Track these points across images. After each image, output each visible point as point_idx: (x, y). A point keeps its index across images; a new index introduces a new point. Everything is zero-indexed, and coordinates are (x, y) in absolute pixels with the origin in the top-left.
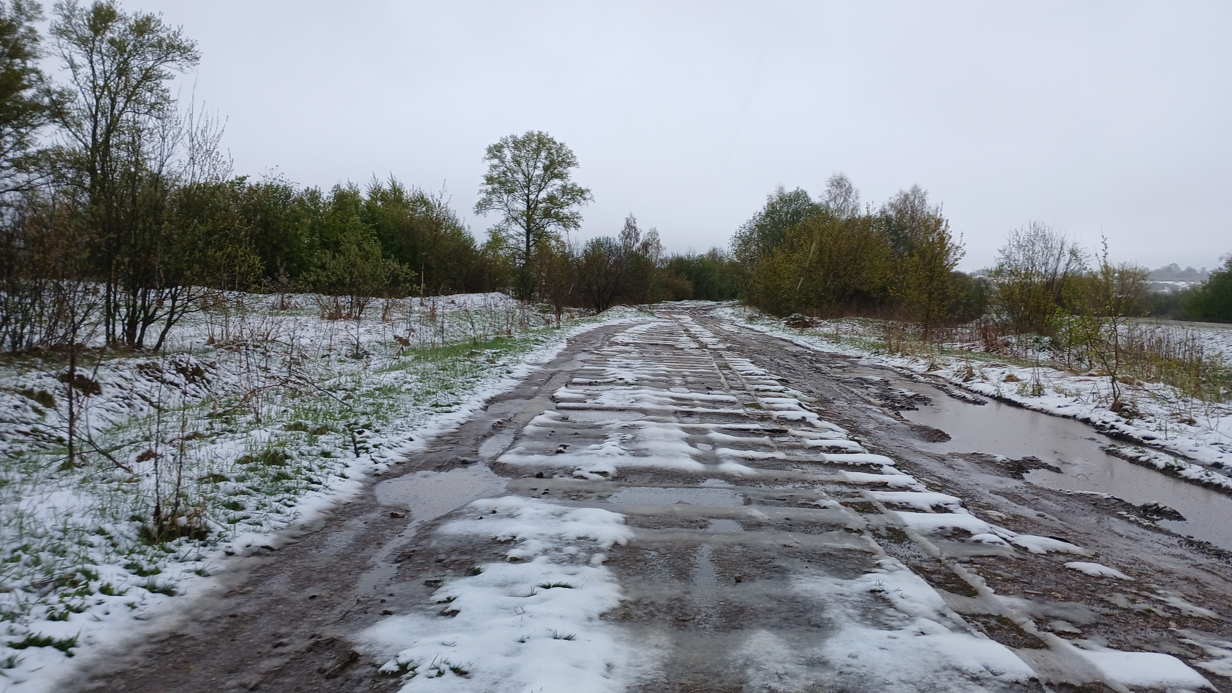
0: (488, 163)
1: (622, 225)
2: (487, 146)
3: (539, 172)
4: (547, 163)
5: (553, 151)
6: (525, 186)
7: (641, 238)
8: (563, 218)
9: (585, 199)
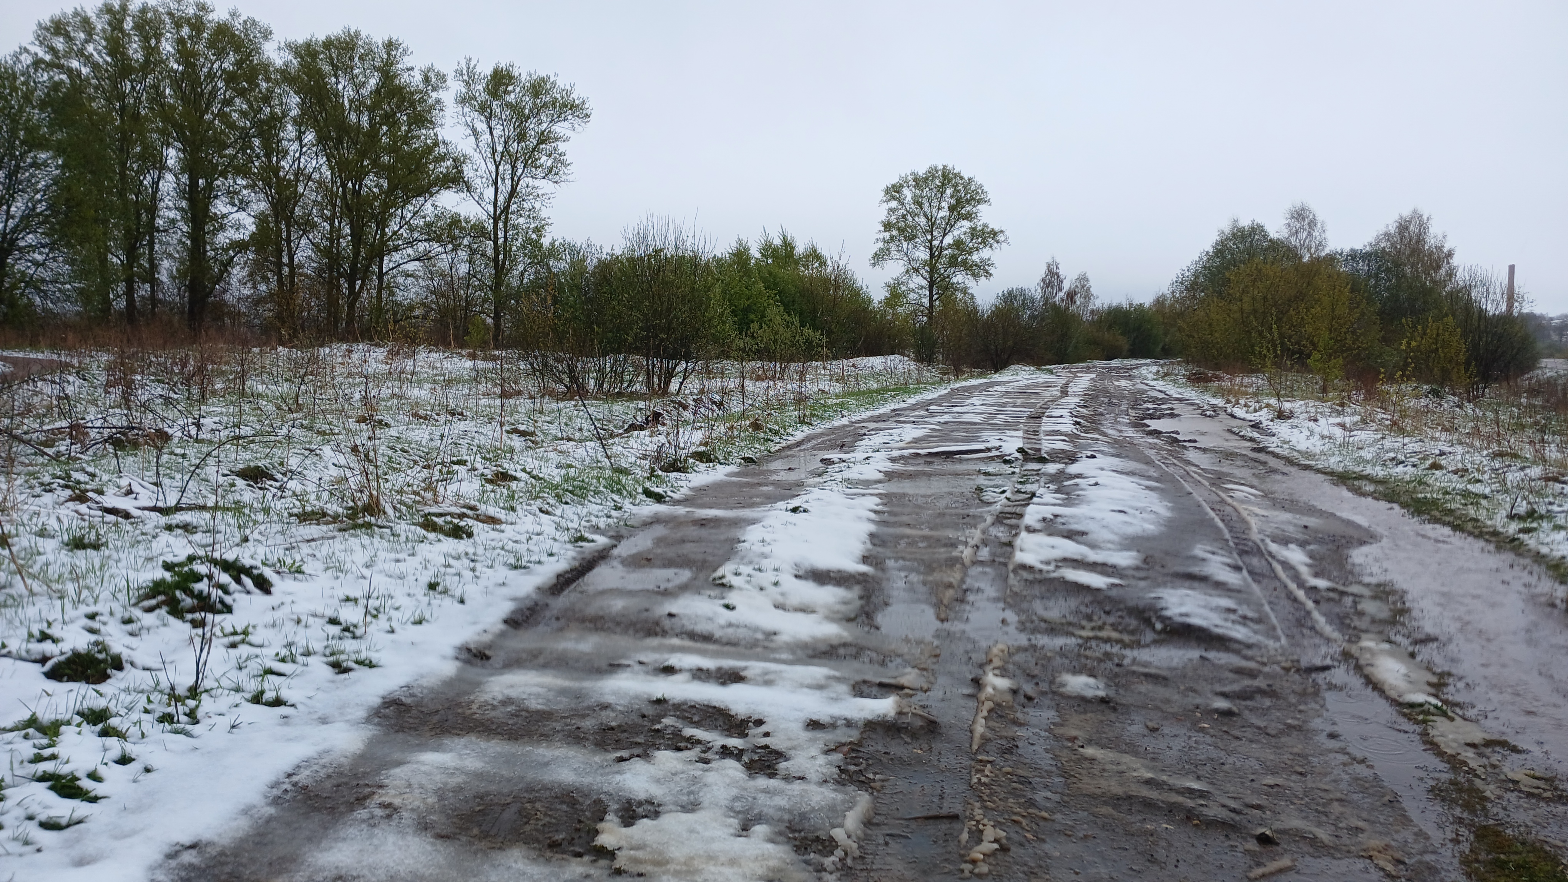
0: (885, 206)
1: (1042, 272)
2: (884, 187)
3: (944, 213)
4: (953, 202)
5: (960, 188)
6: (927, 231)
7: (1066, 286)
8: (971, 266)
9: (998, 242)
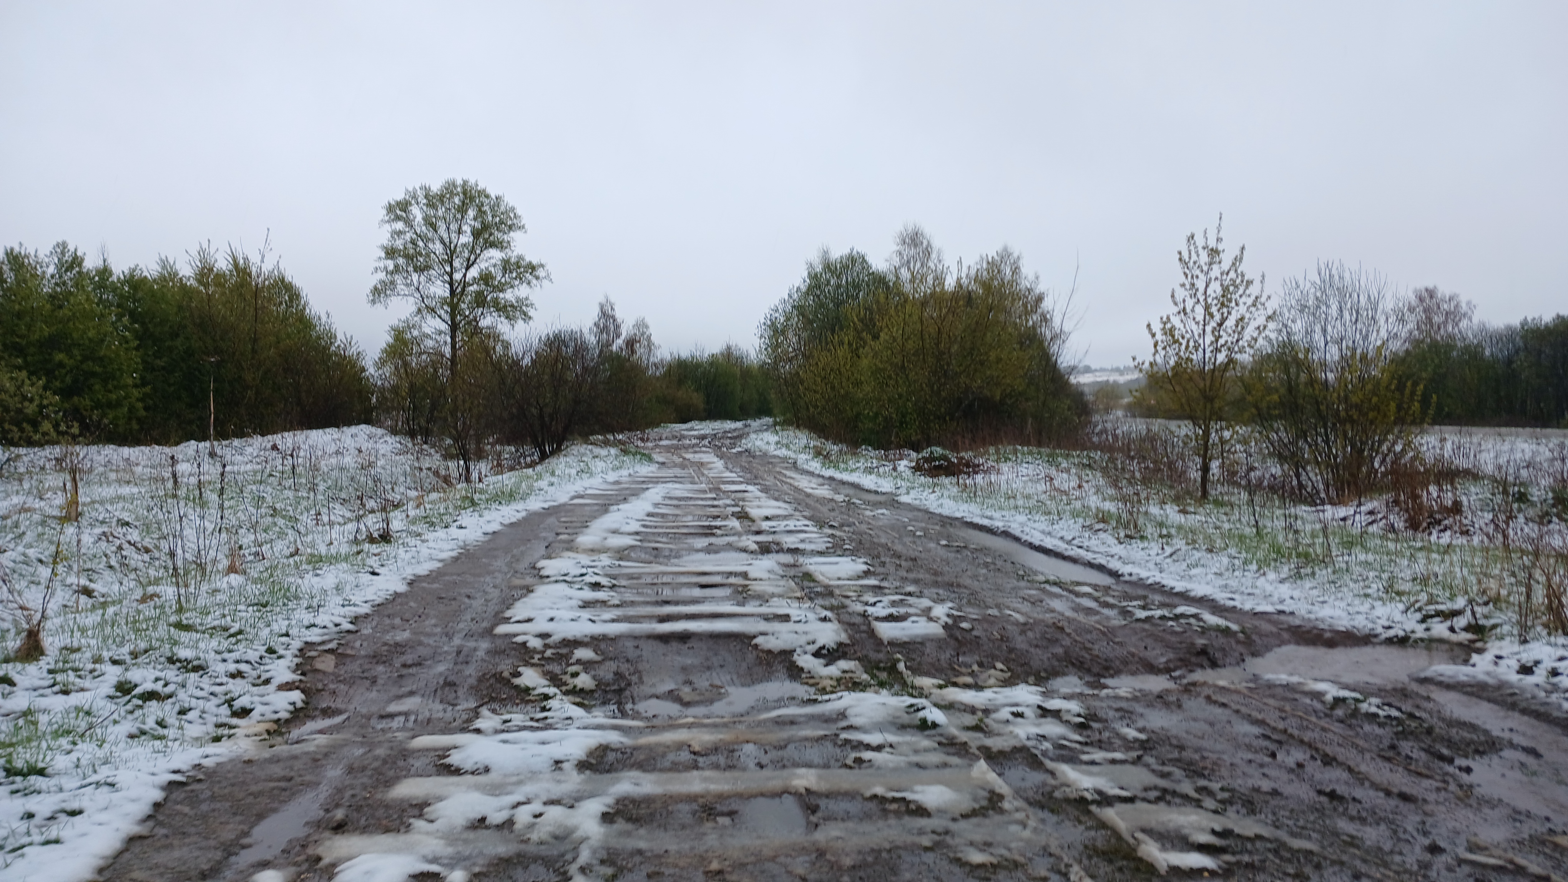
1: (594, 314)
2: (385, 203)
3: (466, 238)
4: (478, 225)
5: (486, 208)
6: (446, 261)
7: (624, 333)
8: (505, 307)
9: (537, 278)
